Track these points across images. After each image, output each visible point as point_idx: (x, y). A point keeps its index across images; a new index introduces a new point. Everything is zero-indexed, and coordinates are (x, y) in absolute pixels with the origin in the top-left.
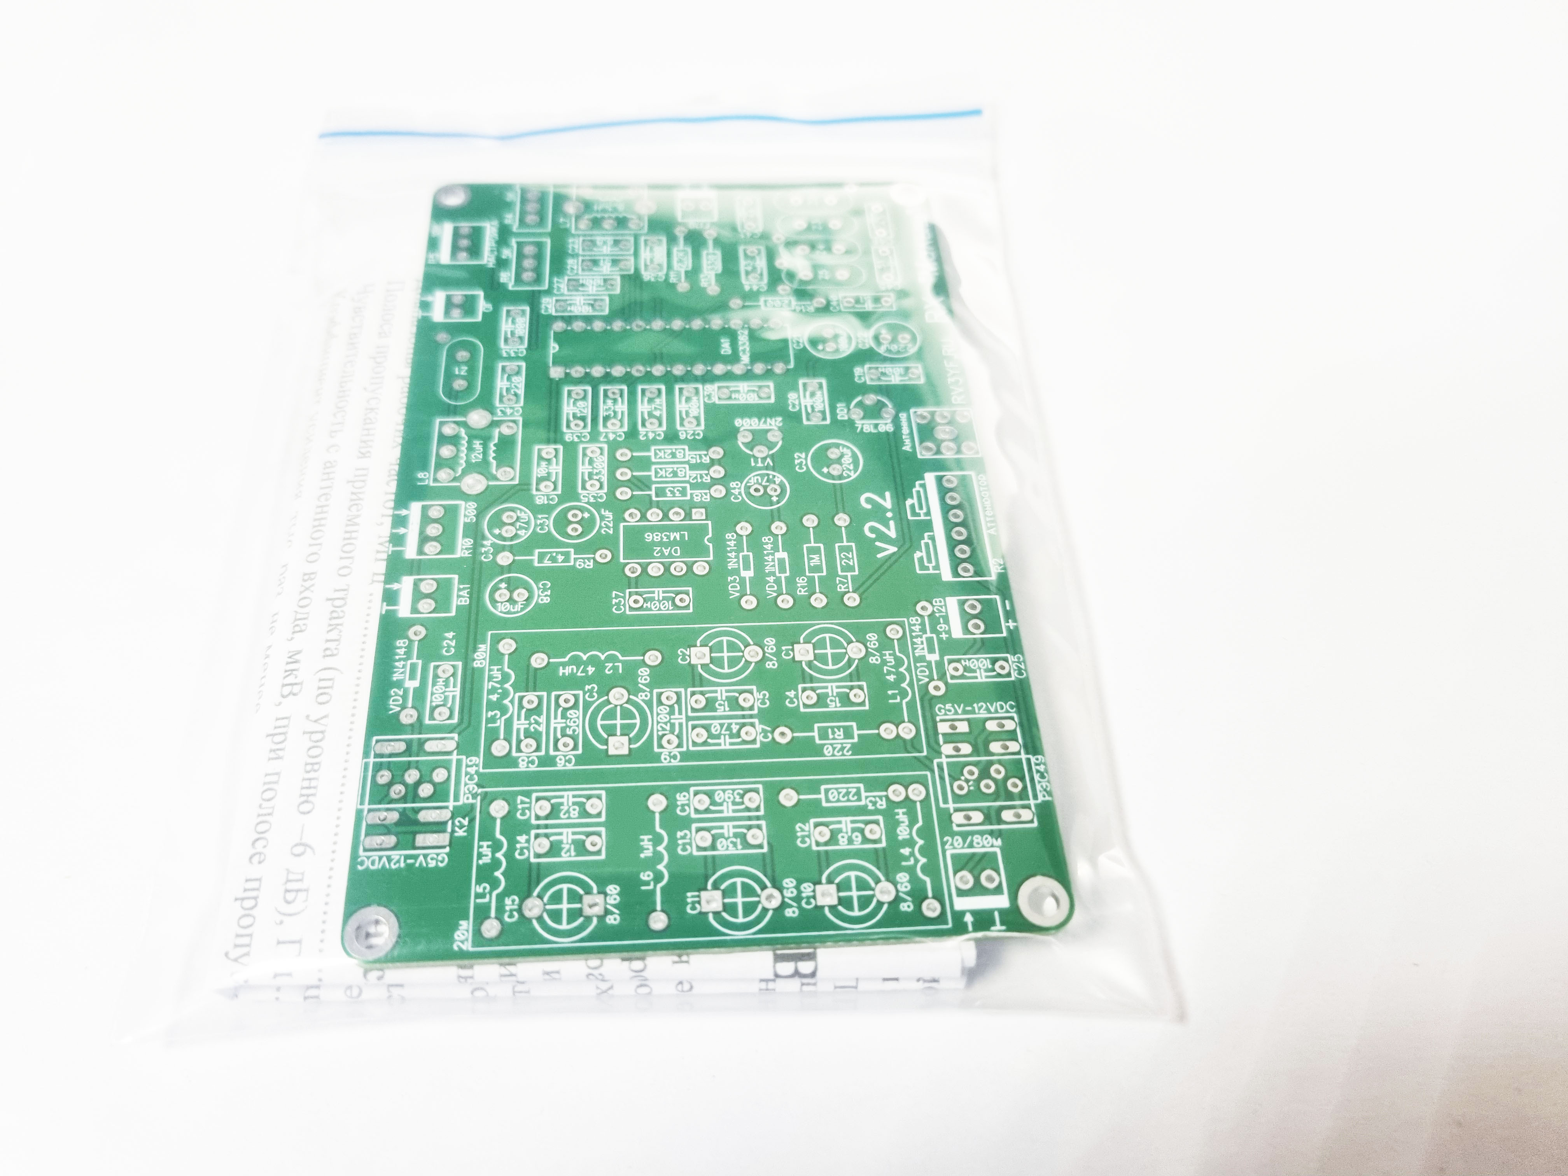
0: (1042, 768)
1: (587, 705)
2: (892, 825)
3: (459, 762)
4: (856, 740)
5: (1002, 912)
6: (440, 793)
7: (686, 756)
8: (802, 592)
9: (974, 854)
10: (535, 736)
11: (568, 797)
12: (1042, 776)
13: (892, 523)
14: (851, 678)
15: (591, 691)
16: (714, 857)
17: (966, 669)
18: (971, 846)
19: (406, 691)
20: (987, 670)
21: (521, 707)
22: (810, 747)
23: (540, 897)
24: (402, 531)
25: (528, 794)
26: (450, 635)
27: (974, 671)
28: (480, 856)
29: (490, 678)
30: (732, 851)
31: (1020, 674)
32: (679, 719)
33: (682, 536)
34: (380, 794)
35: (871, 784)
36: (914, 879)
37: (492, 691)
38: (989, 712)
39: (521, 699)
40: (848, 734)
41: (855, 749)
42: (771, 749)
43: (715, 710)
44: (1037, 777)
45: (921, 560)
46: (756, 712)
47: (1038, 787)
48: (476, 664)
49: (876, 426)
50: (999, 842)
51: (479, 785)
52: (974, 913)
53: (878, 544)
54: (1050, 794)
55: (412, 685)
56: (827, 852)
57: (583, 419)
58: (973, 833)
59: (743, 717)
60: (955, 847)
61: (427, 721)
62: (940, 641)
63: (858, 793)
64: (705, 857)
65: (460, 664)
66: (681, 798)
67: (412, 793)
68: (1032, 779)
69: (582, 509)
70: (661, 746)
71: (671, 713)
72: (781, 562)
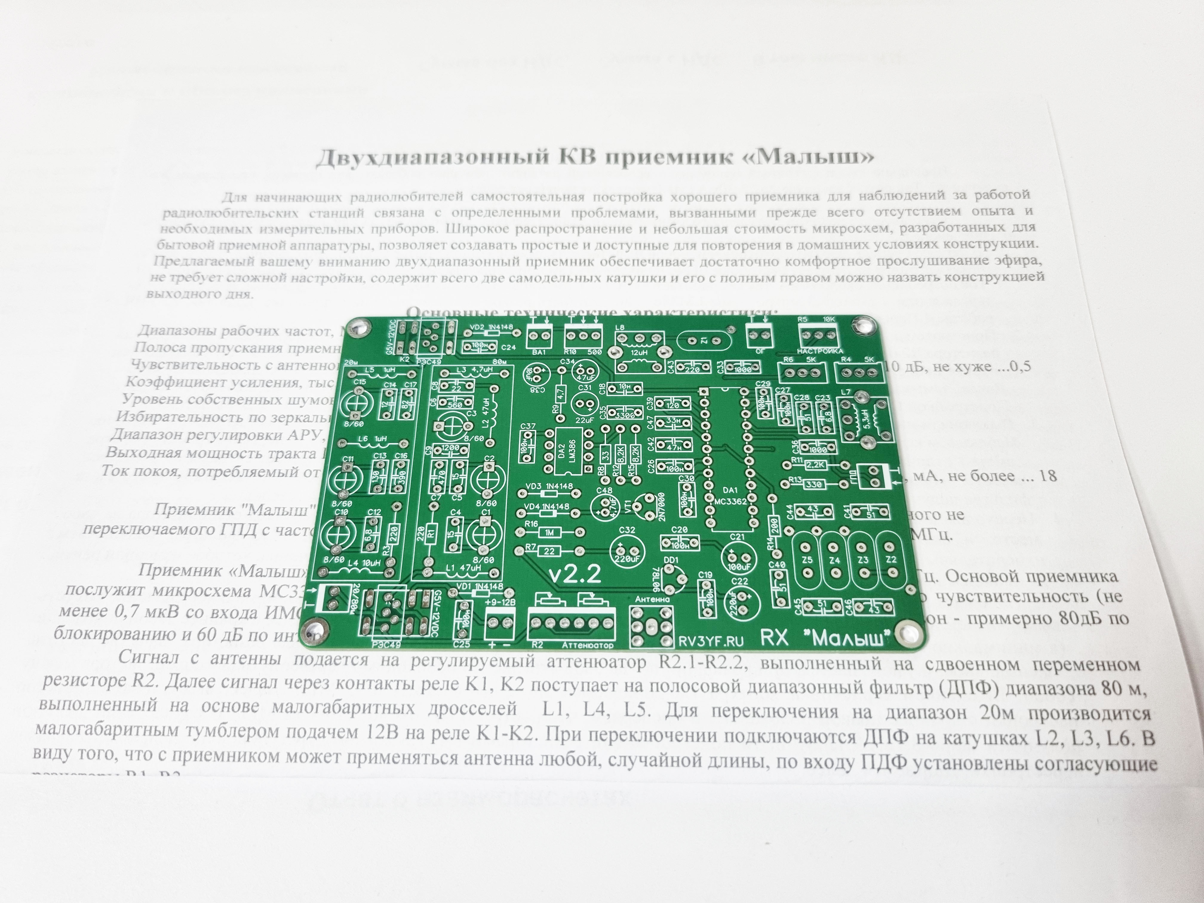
0: (392, 645)
1: (464, 412)
2: (373, 558)
3: (439, 356)
4: (425, 544)
5: (314, 608)
6: (423, 349)
7: (428, 458)
8: (527, 523)
9: (348, 598)
10: (450, 388)
11: (413, 404)
12: (387, 645)
13: (576, 581)
14: (465, 545)
15: (473, 413)
16: (369, 469)
17: (464, 612)
18: (352, 598)
19: (482, 331)
20: (461, 624)
21: (467, 382)
22: (424, 519)
23: (364, 394)
24: (583, 321)
25: (417, 387)
26: (514, 347)
27: (461, 617)
28: (388, 368)
29: (485, 367)
30: (371, 478)
31: (456, 644)
32: (450, 455)
33: (572, 460)
34: (427, 325)
35: (397, 550)
36: (339, 565)
37: (478, 368)
38: (433, 621)
39: (472, 382)
40: (429, 541)
41: (420, 543)
42: (427, 501)
43: (454, 473)
44: (387, 641)
45: (546, 596)
46: (450, 493)
47: (381, 641)
48: (495, 360)
49: (659, 581)
50: (352, 613)
51: (425, 366)
52: (316, 593)
53: (560, 571)
54: (376, 647)
55: (486, 333)
56: (363, 523)
57: (665, 407)
58: (360, 600)
59: (447, 487)
60: (354, 589)
61: (463, 341)
62: (486, 599)
63: (393, 542)
64: (370, 465)
65: (496, 353)
66: (404, 455)
67: (424, 337)
68: (386, 638)
69: (594, 408)
70: (435, 446)
71: (454, 451)
72: (551, 513)
